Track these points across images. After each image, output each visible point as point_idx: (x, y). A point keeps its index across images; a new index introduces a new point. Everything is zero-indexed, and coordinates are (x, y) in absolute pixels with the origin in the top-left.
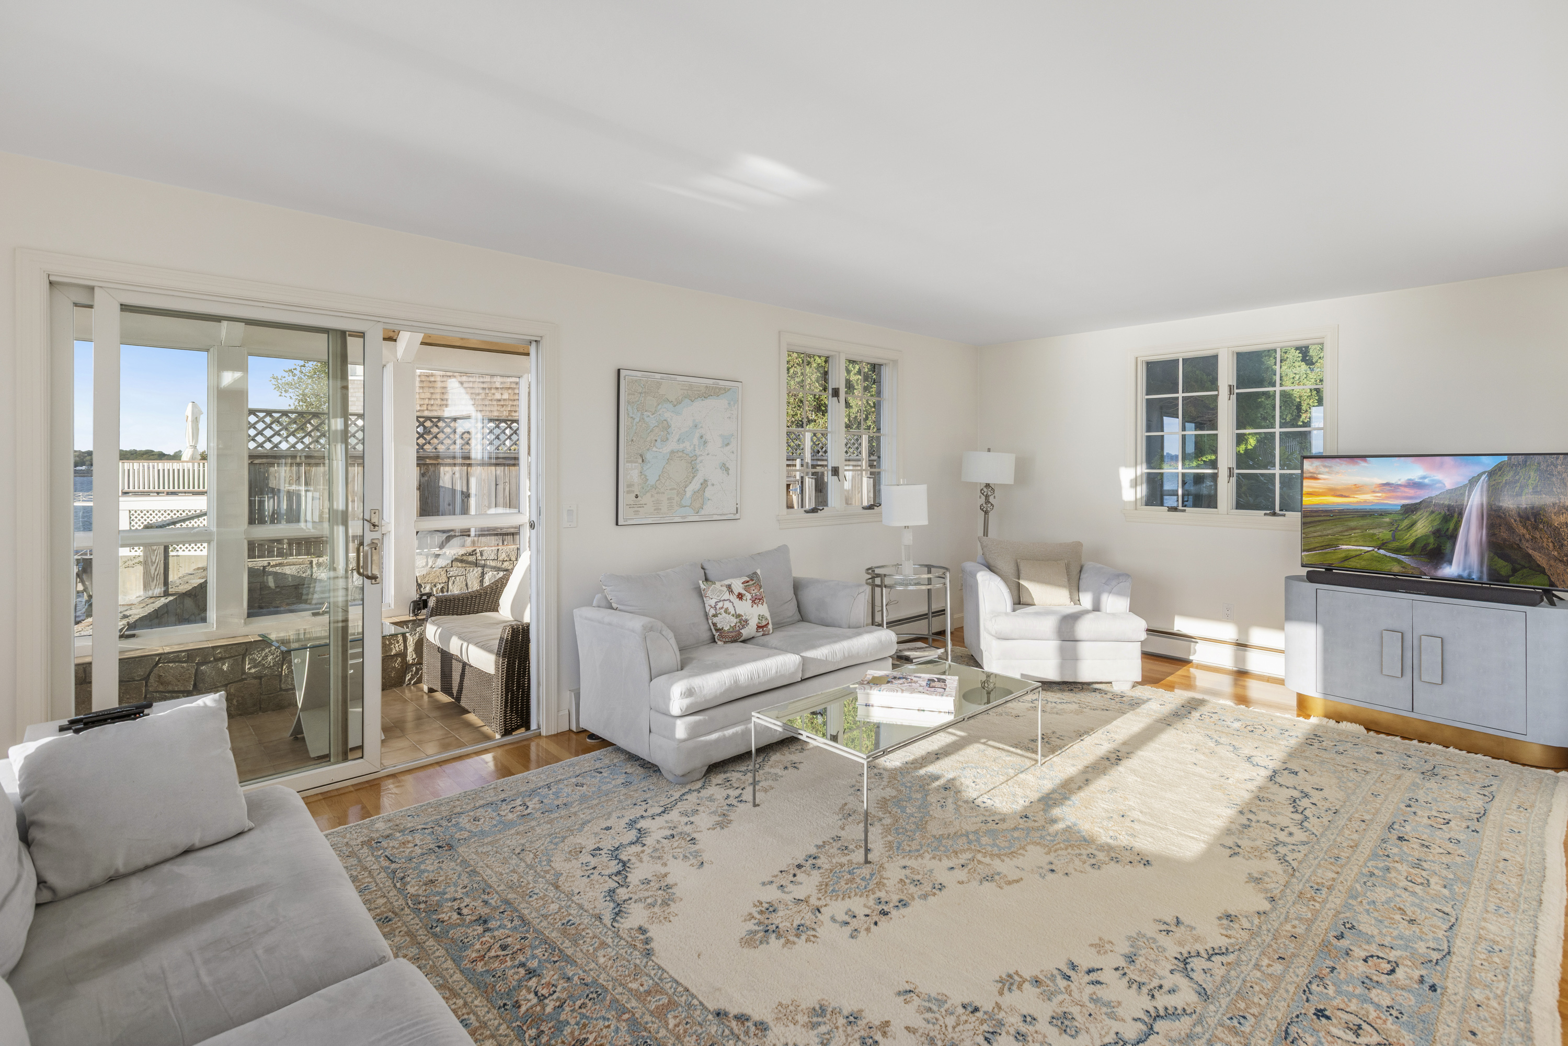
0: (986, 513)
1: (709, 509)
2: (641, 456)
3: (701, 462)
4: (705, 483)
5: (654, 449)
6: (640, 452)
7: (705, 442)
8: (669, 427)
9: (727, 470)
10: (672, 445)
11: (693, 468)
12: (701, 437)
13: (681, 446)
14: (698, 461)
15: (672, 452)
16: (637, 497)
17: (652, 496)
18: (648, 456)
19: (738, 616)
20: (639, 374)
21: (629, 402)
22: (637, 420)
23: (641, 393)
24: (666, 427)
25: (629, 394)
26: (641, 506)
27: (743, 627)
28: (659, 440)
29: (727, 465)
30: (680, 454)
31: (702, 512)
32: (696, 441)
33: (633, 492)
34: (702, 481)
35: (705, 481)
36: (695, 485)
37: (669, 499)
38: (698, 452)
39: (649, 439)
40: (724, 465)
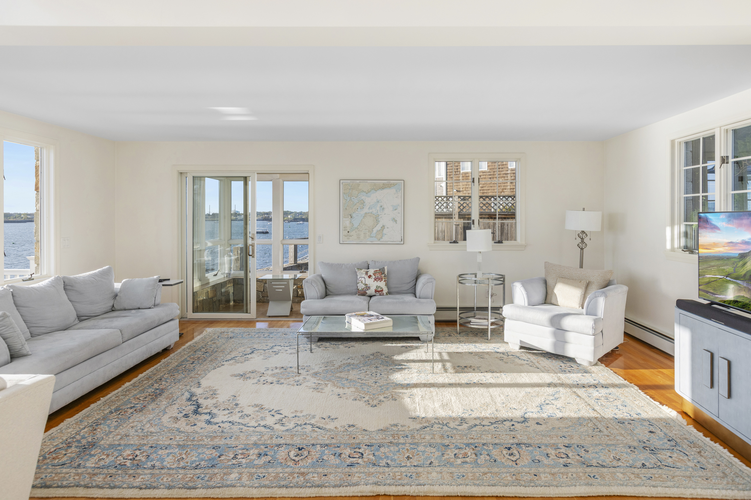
0: (582, 249)
1: (385, 239)
2: (350, 215)
3: (381, 217)
4: (383, 227)
5: (357, 212)
6: (350, 214)
7: (383, 209)
8: (364, 202)
9: (396, 221)
10: (366, 210)
11: (377, 220)
12: (381, 206)
13: (371, 211)
14: (379, 217)
15: (366, 213)
16: (348, 232)
17: (356, 232)
18: (354, 215)
19: (366, 285)
20: (349, 181)
21: (344, 193)
22: (348, 200)
23: (350, 189)
24: (363, 203)
25: (344, 190)
26: (351, 236)
27: (367, 290)
28: (359, 208)
29: (396, 219)
30: (370, 214)
31: (382, 240)
32: (378, 208)
33: (347, 230)
34: (381, 226)
35: (384, 226)
36: (378, 227)
37: (364, 233)
38: (379, 213)
39: (354, 208)
40: (394, 219)
